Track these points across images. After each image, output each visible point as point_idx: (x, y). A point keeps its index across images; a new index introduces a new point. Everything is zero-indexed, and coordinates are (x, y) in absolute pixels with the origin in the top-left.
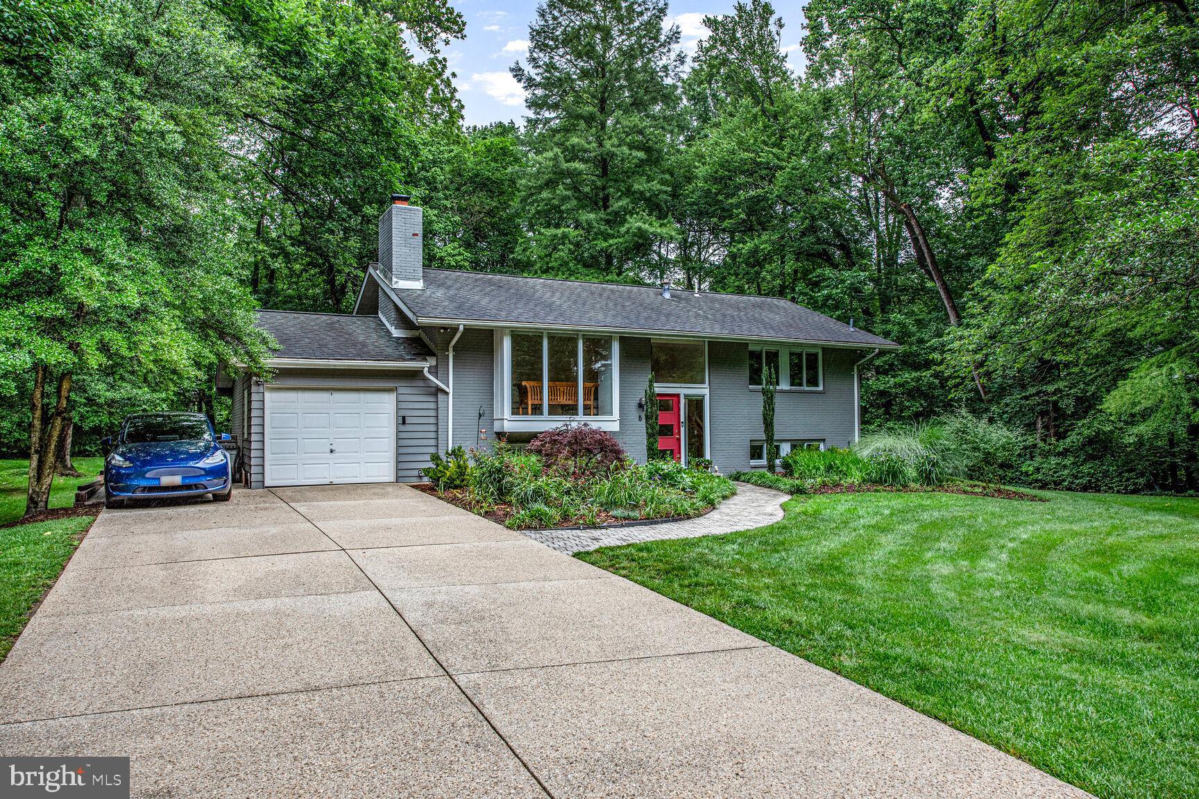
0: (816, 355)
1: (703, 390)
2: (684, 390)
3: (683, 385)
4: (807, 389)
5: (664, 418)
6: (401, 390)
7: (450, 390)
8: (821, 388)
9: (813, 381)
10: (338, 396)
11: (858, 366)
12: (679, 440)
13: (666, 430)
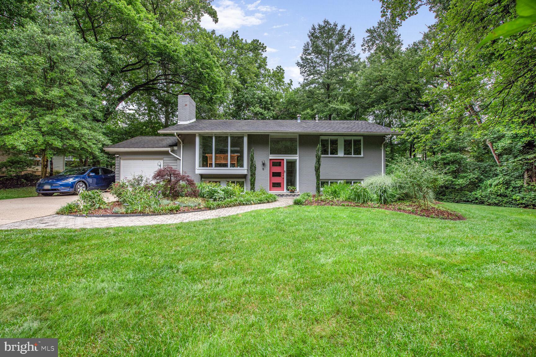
0: (360, 141)
1: (296, 157)
2: (286, 158)
3: (285, 155)
4: (353, 156)
5: (277, 169)
6: (165, 159)
7: (181, 159)
8: (362, 155)
9: (358, 152)
10: (145, 161)
11: (384, 145)
12: (284, 178)
13: (278, 174)
